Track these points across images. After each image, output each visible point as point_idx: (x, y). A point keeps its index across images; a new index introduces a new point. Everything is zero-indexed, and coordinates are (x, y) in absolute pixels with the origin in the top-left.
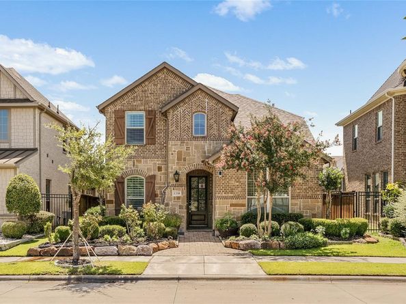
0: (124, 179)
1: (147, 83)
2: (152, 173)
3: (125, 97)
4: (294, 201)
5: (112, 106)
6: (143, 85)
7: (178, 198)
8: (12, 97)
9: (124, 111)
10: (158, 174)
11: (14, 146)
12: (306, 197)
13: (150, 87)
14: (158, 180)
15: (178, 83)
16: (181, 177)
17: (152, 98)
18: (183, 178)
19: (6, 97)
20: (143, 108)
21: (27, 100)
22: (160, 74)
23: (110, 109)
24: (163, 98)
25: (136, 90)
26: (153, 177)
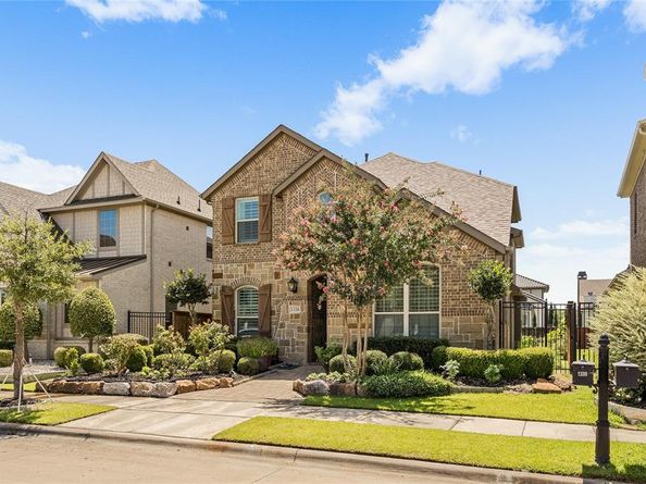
0: (233, 291)
1: (261, 157)
2: (267, 282)
3: (235, 180)
4: (447, 320)
5: (219, 194)
6: (257, 160)
7: (297, 316)
8: (120, 193)
9: (234, 199)
10: (275, 282)
11: (123, 254)
12: (465, 312)
13: (264, 161)
14: (274, 292)
15: (301, 152)
16: (299, 286)
17: (267, 177)
18: (303, 287)
19: (115, 195)
20: (256, 192)
21: (133, 196)
22: (277, 143)
23: (218, 197)
24: (282, 175)
25: (248, 168)
26: (269, 287)
